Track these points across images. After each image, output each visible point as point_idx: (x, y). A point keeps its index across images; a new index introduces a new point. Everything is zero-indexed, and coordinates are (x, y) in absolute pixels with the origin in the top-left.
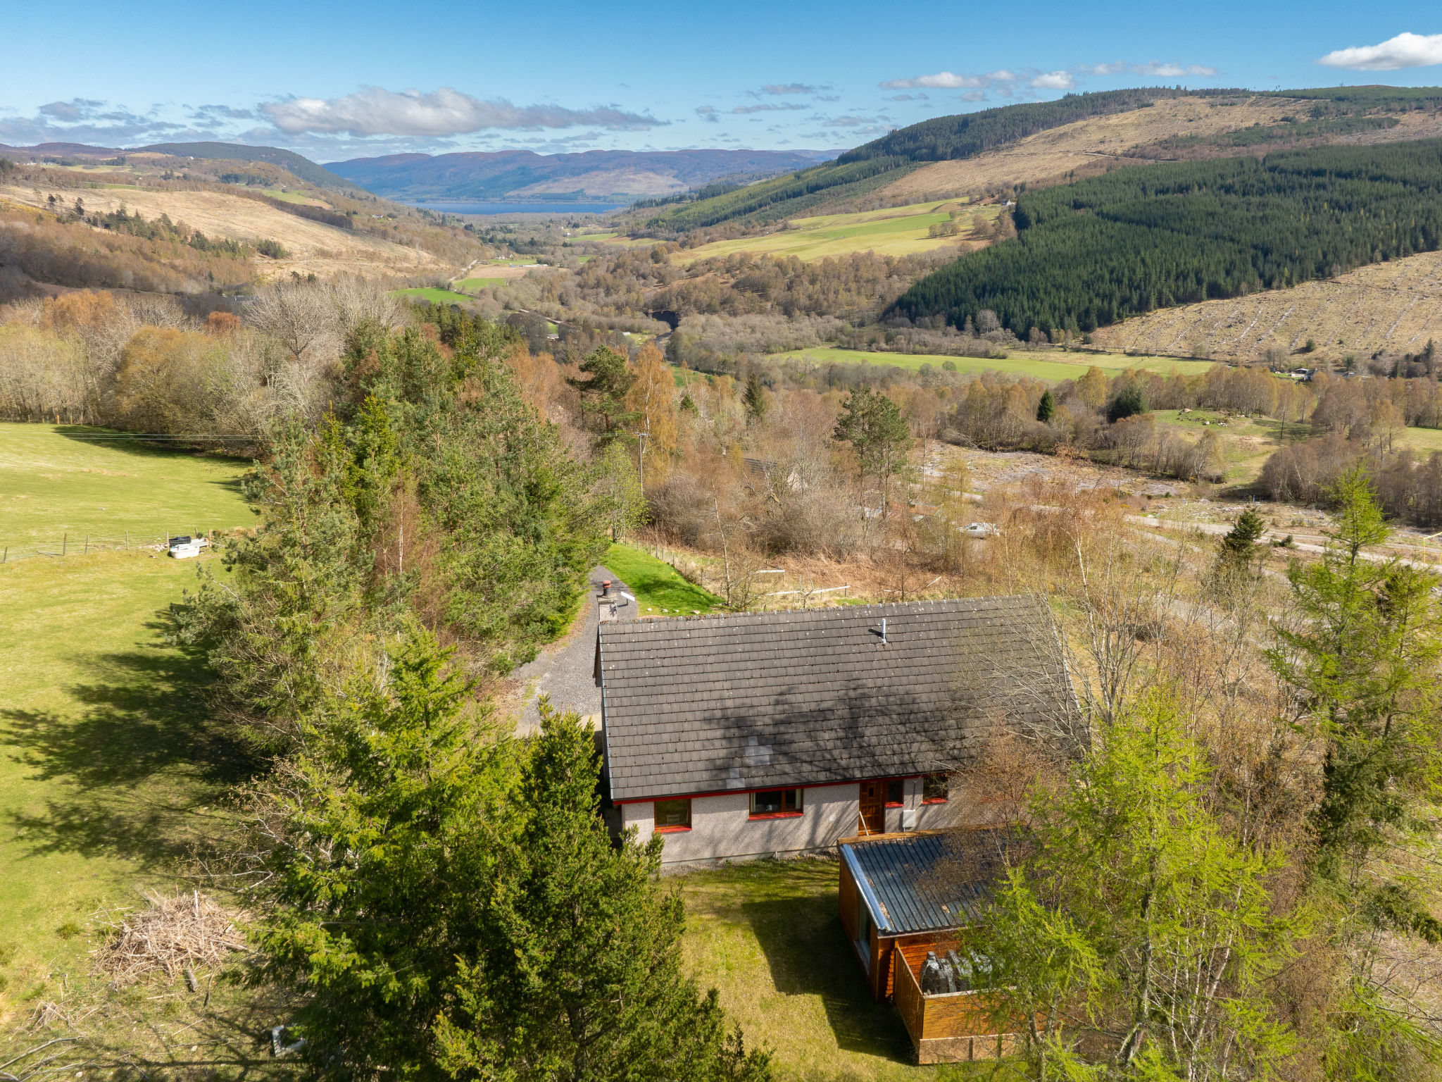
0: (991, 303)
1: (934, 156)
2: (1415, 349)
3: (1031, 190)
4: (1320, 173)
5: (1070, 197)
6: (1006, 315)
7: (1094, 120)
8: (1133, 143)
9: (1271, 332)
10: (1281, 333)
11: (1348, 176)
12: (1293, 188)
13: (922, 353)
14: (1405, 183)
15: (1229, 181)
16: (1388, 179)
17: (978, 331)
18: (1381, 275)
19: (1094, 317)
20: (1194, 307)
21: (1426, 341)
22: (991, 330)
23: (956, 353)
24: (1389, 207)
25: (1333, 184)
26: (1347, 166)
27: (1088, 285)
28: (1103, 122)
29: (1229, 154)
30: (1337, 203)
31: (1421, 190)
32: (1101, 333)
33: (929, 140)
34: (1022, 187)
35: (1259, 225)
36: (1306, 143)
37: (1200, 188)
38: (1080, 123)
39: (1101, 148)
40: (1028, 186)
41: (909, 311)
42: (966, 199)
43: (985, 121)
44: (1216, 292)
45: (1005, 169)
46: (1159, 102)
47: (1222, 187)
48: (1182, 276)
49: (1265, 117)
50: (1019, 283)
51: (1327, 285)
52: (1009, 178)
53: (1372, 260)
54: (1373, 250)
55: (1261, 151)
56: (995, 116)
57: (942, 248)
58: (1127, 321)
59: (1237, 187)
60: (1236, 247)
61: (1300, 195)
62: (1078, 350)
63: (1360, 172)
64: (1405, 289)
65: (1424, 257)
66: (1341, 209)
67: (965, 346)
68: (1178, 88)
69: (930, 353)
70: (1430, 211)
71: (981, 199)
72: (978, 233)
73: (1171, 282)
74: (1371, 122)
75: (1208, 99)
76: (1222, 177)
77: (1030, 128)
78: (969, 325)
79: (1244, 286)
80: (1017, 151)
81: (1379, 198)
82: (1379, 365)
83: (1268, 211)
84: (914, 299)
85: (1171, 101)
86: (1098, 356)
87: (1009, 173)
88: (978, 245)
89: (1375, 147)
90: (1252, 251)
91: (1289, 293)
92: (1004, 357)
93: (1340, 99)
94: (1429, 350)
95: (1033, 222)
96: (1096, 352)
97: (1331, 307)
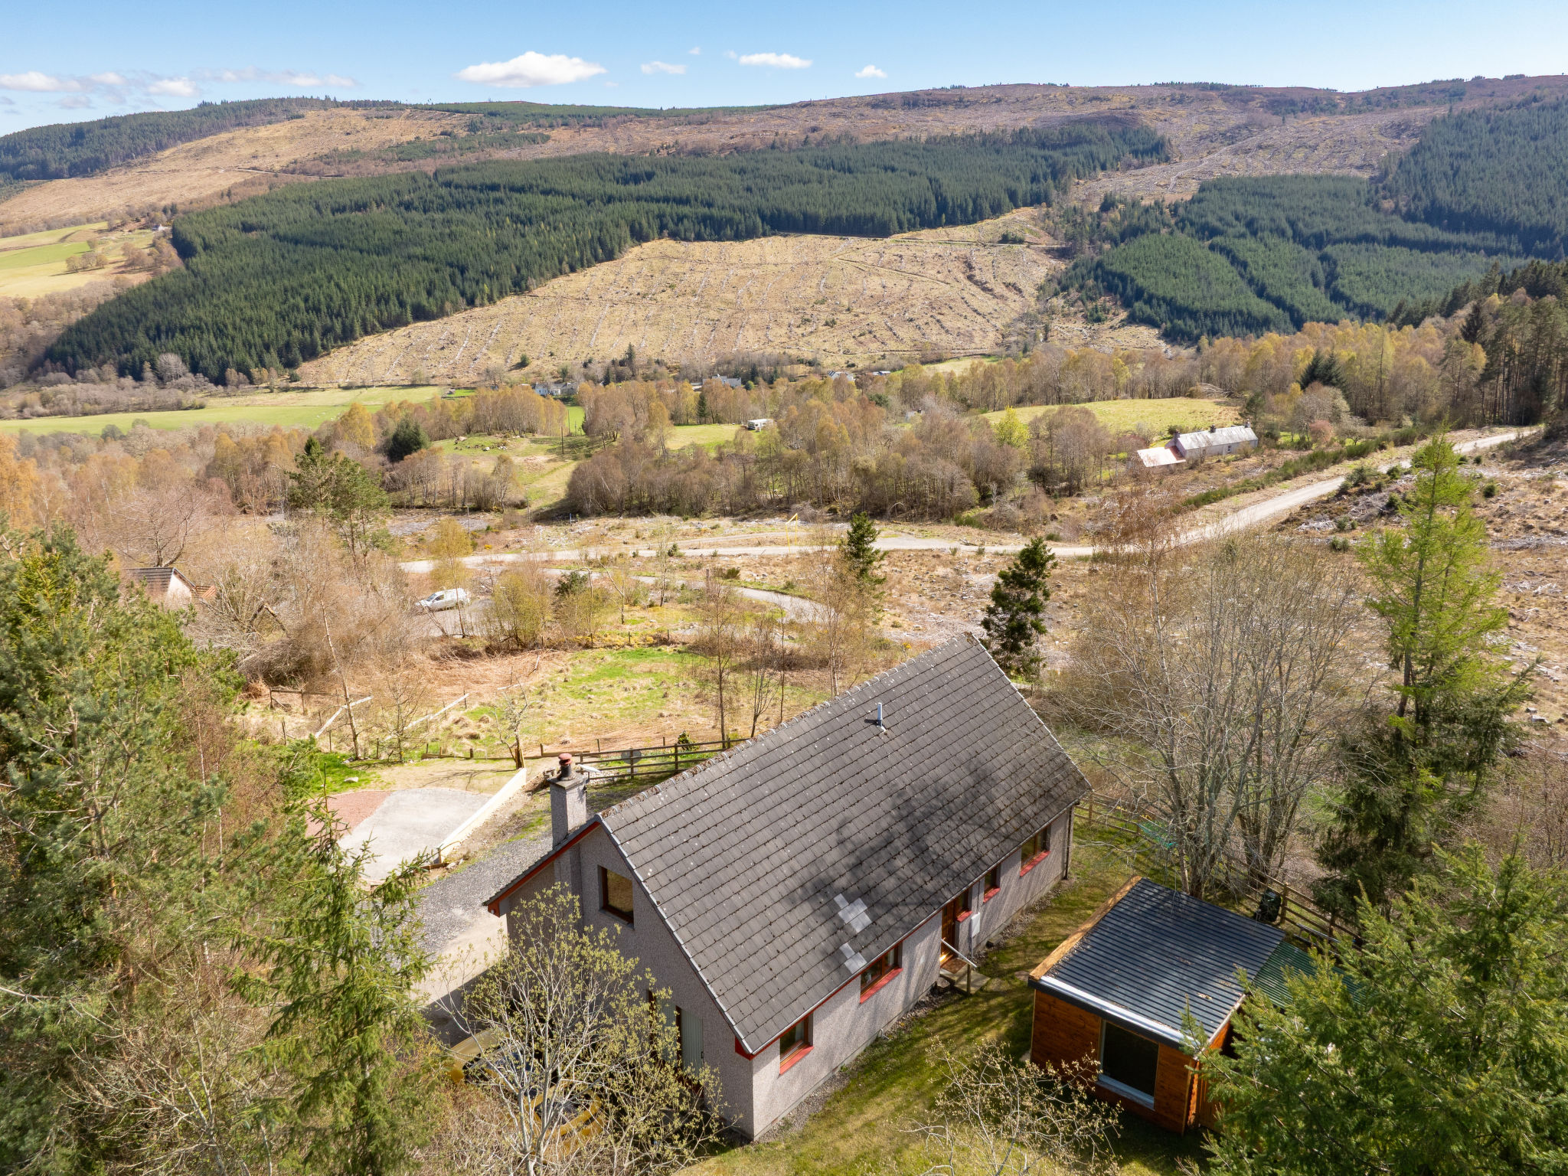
0: (170, 345)
1: (45, 174)
2: (619, 355)
3: (185, 213)
4: (494, 187)
5: (236, 218)
6: (192, 357)
7: (239, 132)
8: (291, 158)
9: (484, 350)
10: (495, 351)
11: (521, 190)
12: (472, 204)
13: (96, 414)
14: (574, 196)
15: (406, 197)
16: (558, 193)
17: (161, 379)
18: (573, 285)
19: (296, 351)
20: (402, 331)
21: (626, 347)
22: (178, 376)
23: (140, 408)
24: (566, 220)
25: (510, 199)
26: (518, 181)
27: (282, 316)
28: (251, 134)
29: (395, 169)
30: (518, 217)
31: (589, 203)
32: (307, 368)
33: (34, 153)
34: (173, 209)
35: (448, 241)
36: (470, 158)
37: (378, 206)
38: (224, 136)
39: (255, 163)
40: (180, 208)
41: (65, 364)
42: (104, 225)
43: (105, 132)
44: (421, 314)
45: (144, 189)
46: (310, 114)
47: (401, 204)
48: (382, 299)
49: (425, 130)
50: (200, 319)
51: (526, 299)
52: (153, 199)
53: (561, 272)
54: (560, 262)
55: (429, 166)
56: (118, 126)
57: (90, 284)
58: (334, 353)
59: (416, 204)
60: (432, 266)
61: (481, 210)
62: (286, 390)
63: (531, 187)
64: (596, 298)
65: (605, 266)
66: (523, 223)
67: (150, 399)
68: (327, 99)
69: (106, 412)
70: (601, 223)
71: (123, 224)
72: (132, 264)
73: (373, 305)
74: (525, 137)
75: (361, 111)
76: (398, 193)
77: (165, 141)
78: (148, 374)
79: (448, 306)
80: (153, 167)
81: (554, 212)
82: (591, 373)
83: (454, 228)
84: (68, 348)
85: (323, 113)
86: (310, 394)
87: (150, 193)
88: (138, 279)
89: (537, 162)
90: (449, 270)
91: (492, 310)
92: (201, 407)
93: (492, 114)
94: (631, 354)
95: (200, 249)
96: (307, 389)
97: (535, 320)
